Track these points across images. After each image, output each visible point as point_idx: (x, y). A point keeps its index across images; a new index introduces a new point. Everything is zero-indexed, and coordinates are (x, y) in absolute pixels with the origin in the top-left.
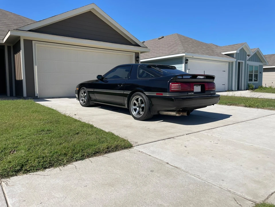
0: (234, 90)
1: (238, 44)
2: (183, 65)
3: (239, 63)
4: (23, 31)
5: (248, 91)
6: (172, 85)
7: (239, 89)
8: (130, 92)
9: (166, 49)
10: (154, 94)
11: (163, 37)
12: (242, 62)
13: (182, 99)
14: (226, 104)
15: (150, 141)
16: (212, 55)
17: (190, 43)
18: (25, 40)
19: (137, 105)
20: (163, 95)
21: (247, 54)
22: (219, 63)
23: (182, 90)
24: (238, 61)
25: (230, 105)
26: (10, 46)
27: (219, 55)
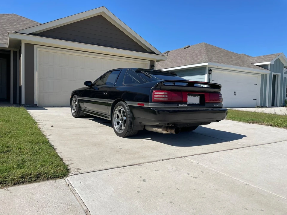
0: (267, 106)
1: (273, 55)
2: (206, 76)
3: (274, 76)
4: (24, 34)
5: (284, 108)
6: (156, 93)
7: (273, 105)
8: (113, 101)
9: (189, 58)
10: (135, 104)
11: (189, 46)
12: (278, 75)
13: (169, 111)
14: (248, 121)
15: (101, 168)
16: (241, 66)
17: (218, 52)
18: (26, 44)
19: (120, 117)
20: (145, 106)
21: (284, 66)
22: (249, 75)
23: (168, 100)
24: (273, 73)
25: (253, 123)
26: (16, 51)
27: (250, 66)
